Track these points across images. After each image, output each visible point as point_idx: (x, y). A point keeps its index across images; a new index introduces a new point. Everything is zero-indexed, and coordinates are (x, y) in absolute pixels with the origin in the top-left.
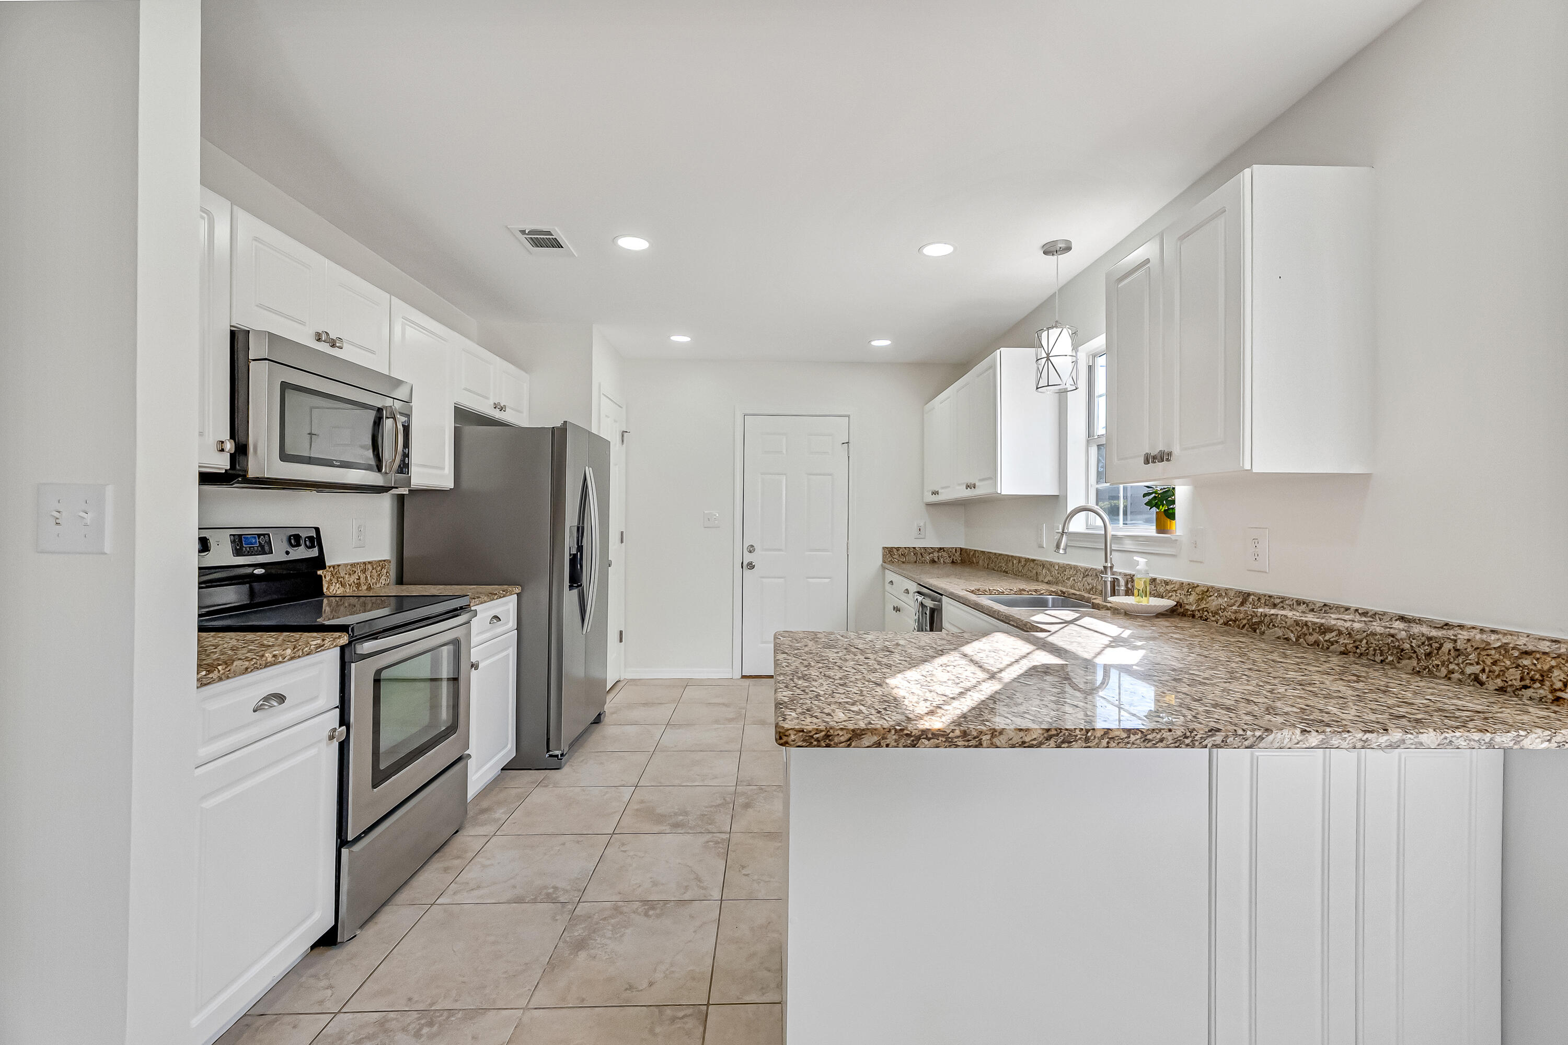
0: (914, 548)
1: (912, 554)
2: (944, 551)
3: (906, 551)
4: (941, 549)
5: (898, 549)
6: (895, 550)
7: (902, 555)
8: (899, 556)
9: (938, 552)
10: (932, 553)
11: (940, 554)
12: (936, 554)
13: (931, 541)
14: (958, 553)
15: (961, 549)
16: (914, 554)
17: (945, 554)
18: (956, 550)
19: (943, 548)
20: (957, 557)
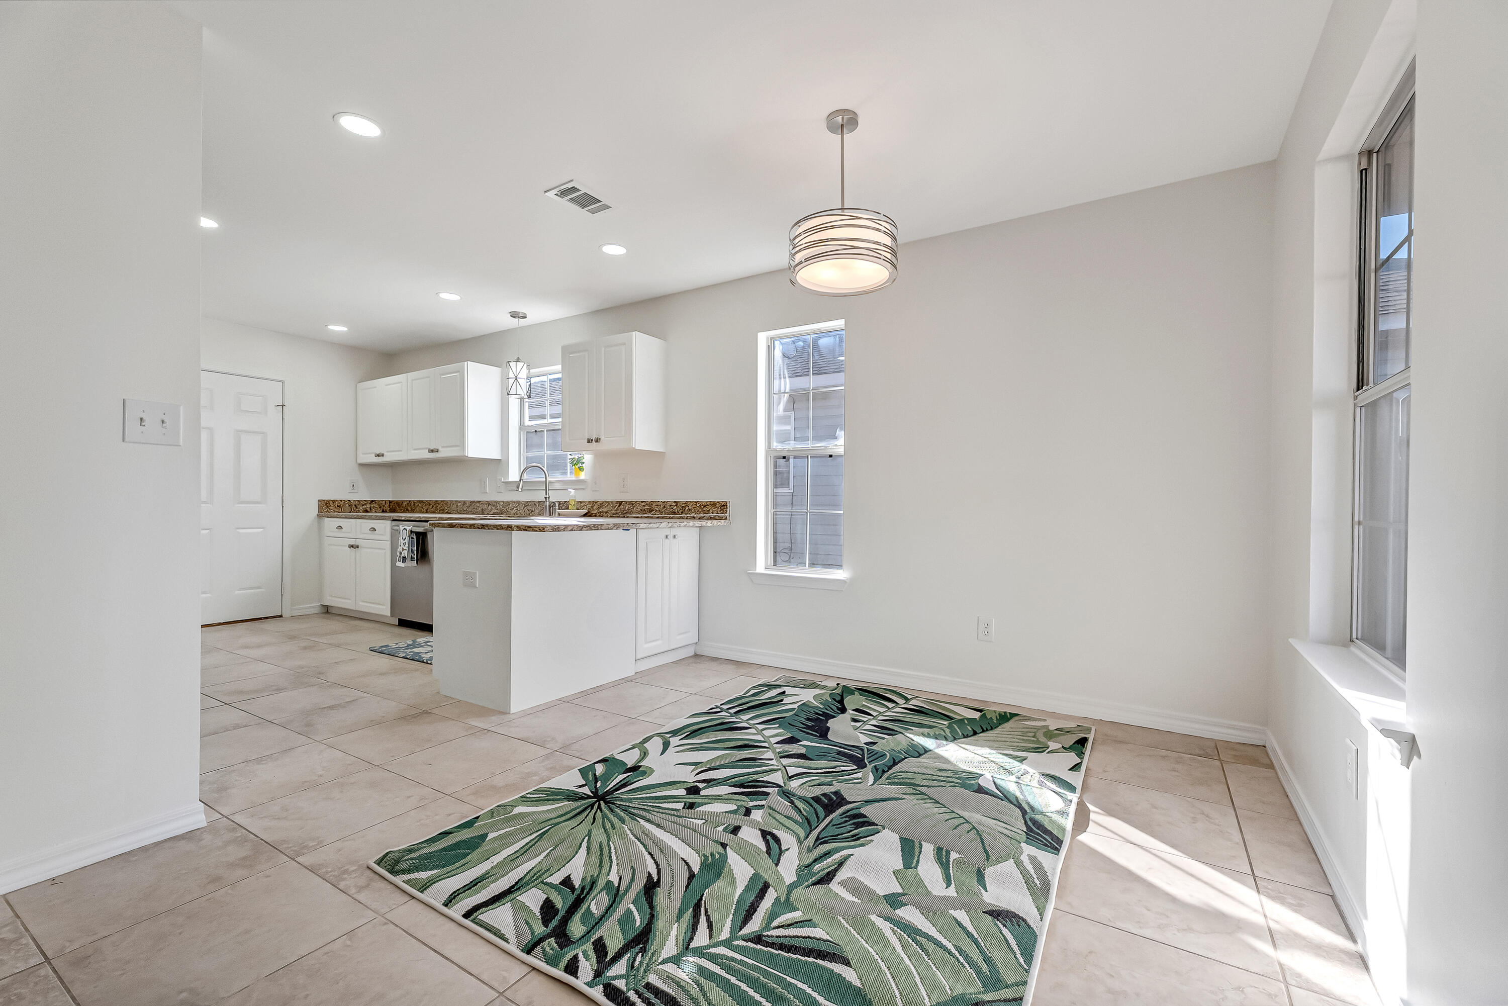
0: (349, 501)
1: (347, 505)
2: (375, 503)
3: (341, 503)
4: (372, 501)
5: (334, 502)
6: (331, 503)
7: (338, 506)
8: (335, 507)
9: (370, 504)
10: (365, 505)
11: (372, 505)
12: (368, 506)
13: (363, 495)
14: (388, 505)
15: (390, 502)
16: (349, 506)
17: (376, 505)
18: (385, 502)
19: (375, 501)
20: (387, 507)
